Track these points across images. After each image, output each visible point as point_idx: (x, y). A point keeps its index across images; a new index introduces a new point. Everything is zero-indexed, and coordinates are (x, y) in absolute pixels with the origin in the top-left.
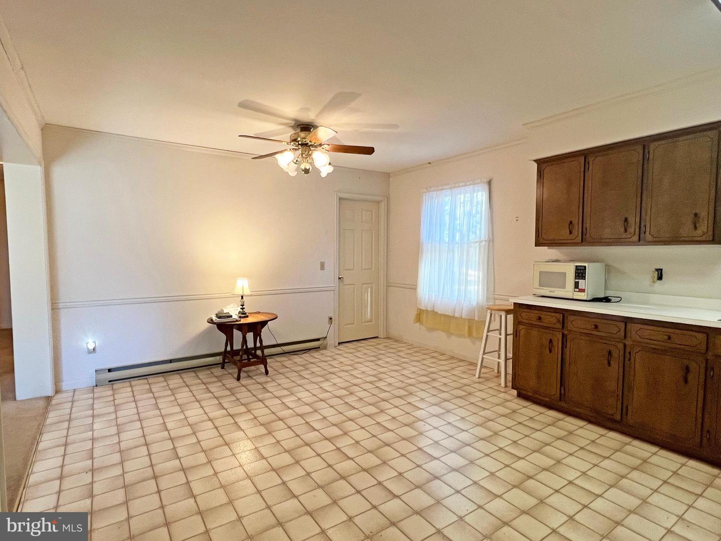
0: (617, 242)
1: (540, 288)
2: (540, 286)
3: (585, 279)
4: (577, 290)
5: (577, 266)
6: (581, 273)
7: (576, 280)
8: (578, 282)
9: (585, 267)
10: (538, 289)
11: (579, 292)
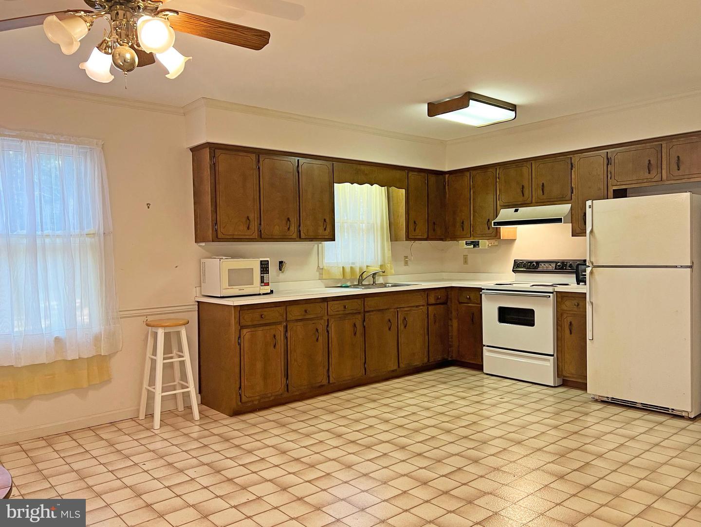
0: (284, 238)
1: (230, 287)
2: (229, 286)
3: (268, 273)
4: (263, 284)
5: (261, 261)
6: (264, 267)
7: (262, 275)
8: (263, 276)
9: (268, 261)
10: (228, 289)
11: (265, 285)
